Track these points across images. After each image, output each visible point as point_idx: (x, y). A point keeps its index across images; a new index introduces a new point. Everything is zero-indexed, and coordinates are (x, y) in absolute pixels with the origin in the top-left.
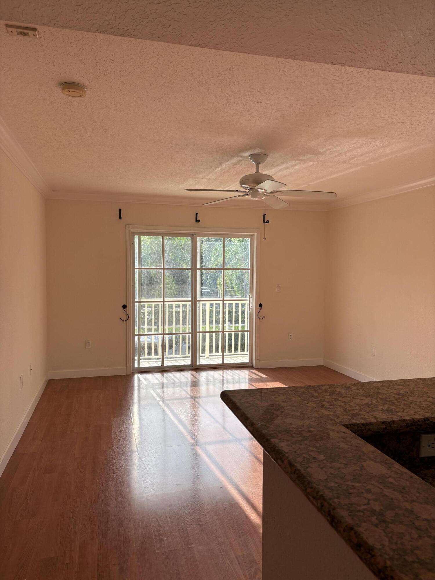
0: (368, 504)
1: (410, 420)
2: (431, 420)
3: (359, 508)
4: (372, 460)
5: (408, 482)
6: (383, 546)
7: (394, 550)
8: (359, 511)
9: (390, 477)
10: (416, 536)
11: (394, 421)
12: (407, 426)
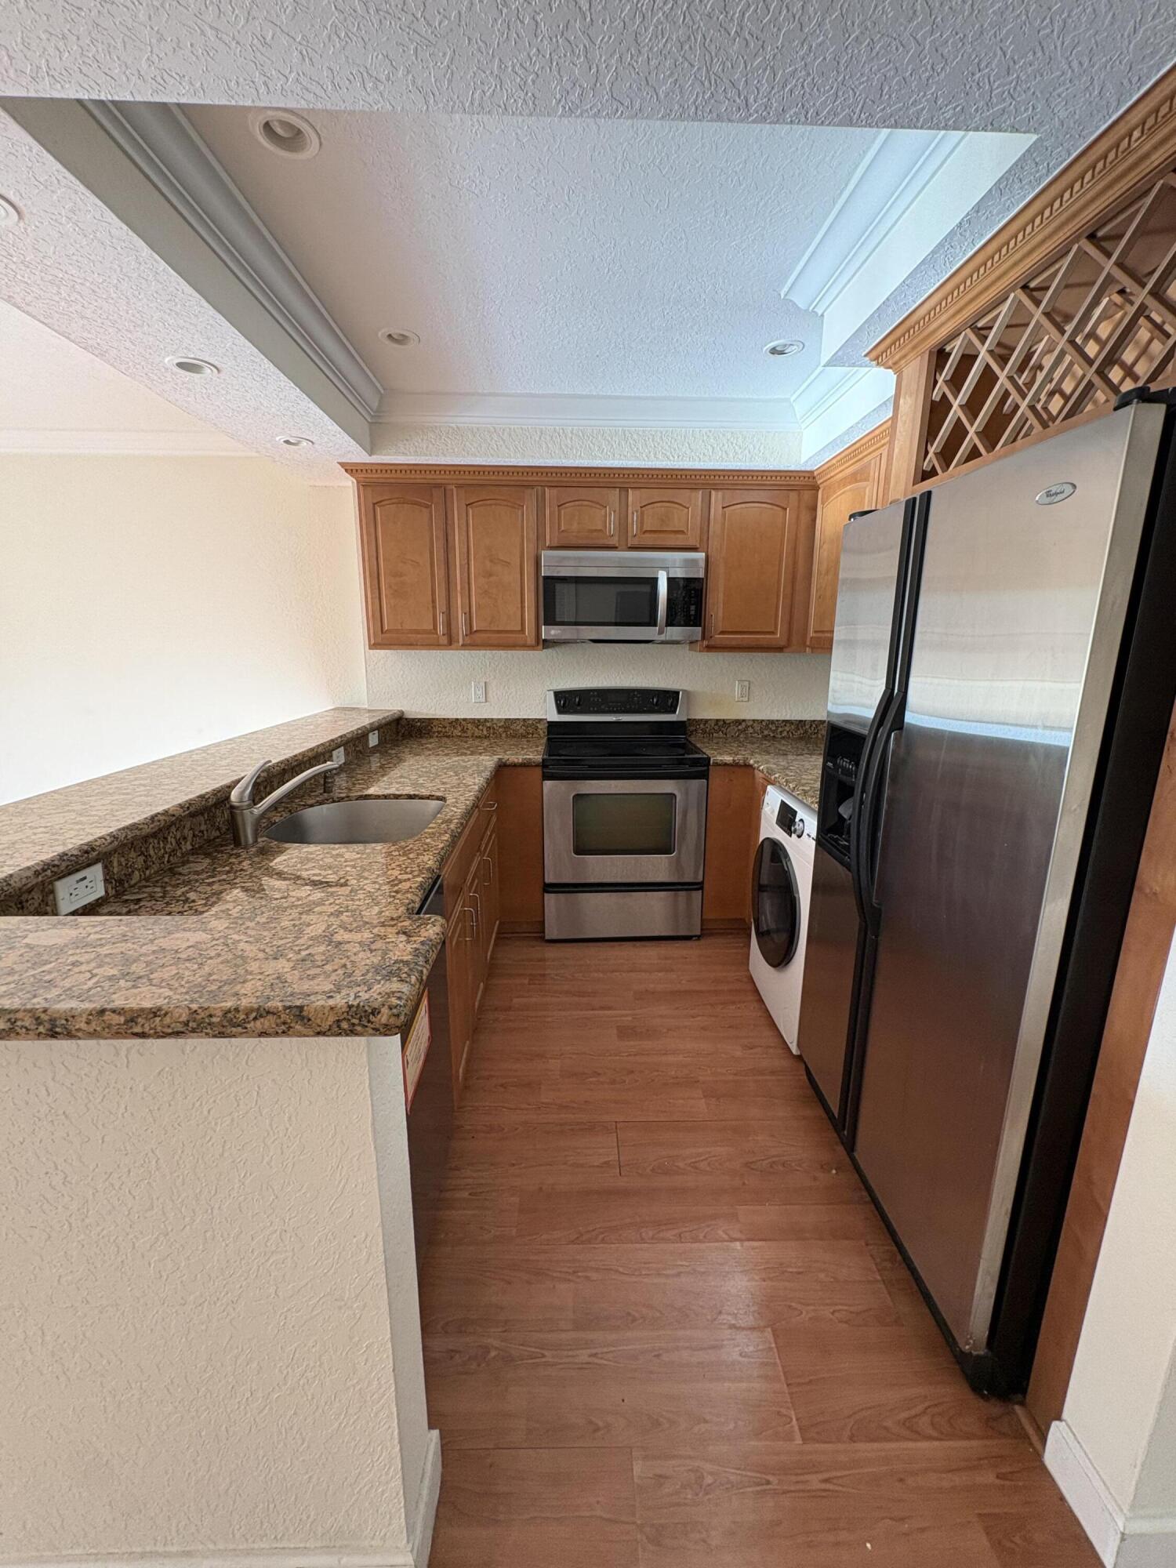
0: (94, 976)
1: (38, 864)
2: (70, 854)
3: (86, 987)
4: (36, 931)
5: (122, 927)
6: (169, 997)
7: (187, 993)
8: (90, 989)
9: (90, 934)
10: (196, 966)
11: (11, 876)
12: (37, 873)
